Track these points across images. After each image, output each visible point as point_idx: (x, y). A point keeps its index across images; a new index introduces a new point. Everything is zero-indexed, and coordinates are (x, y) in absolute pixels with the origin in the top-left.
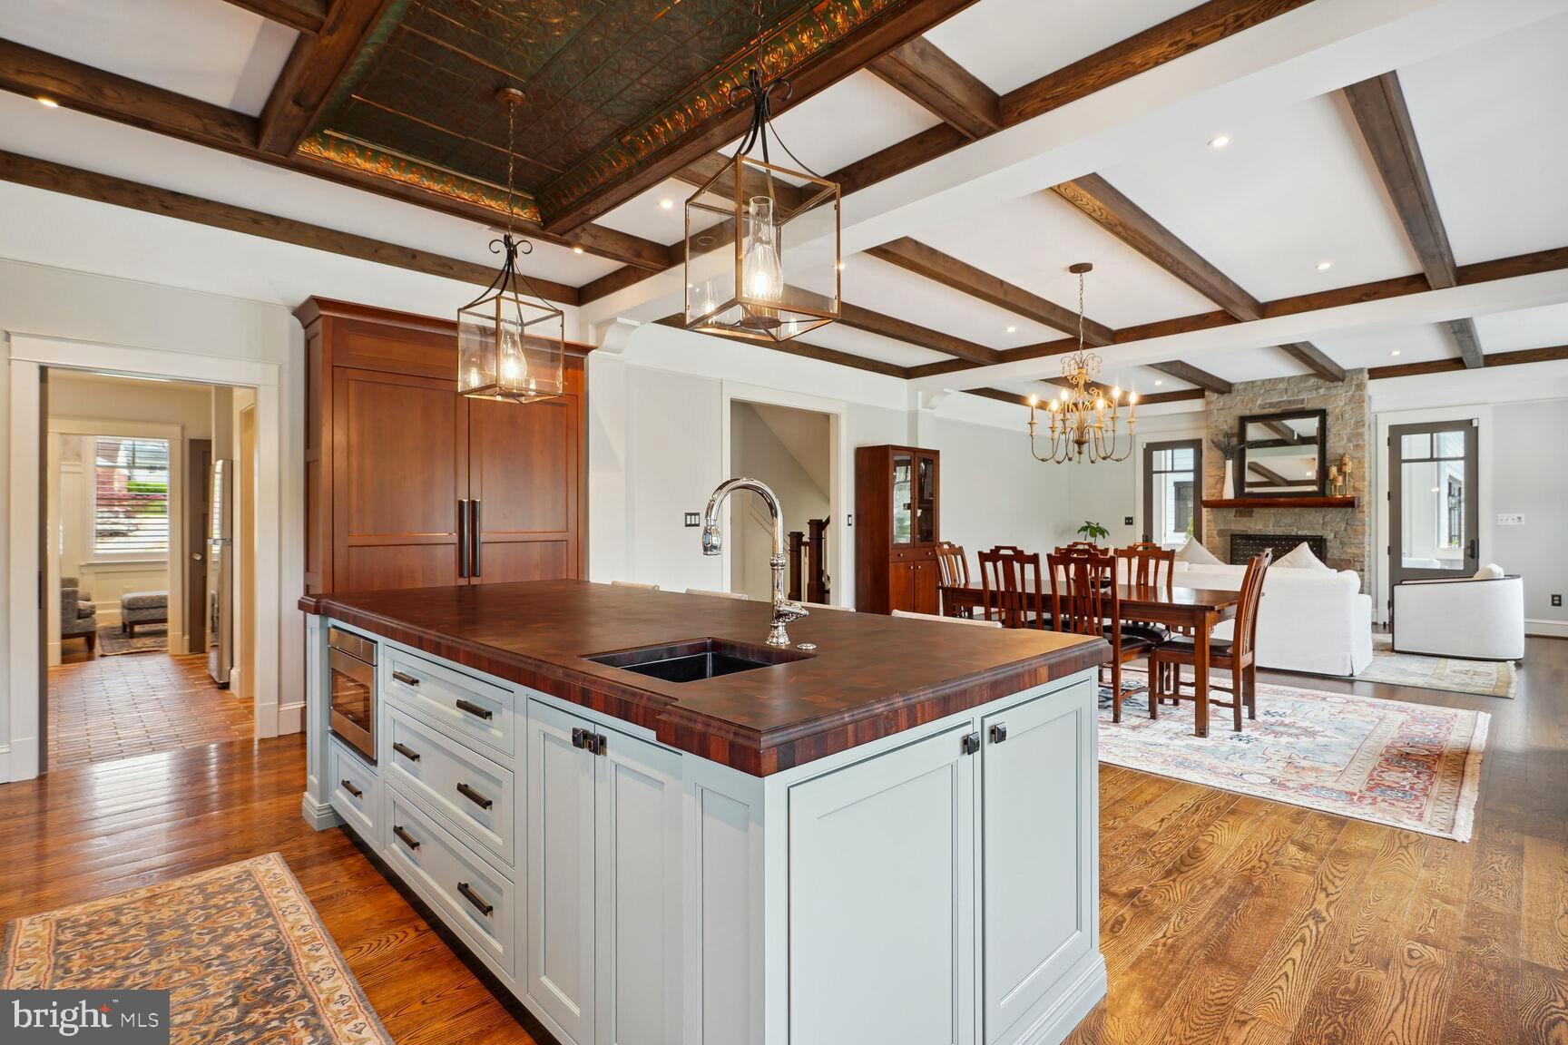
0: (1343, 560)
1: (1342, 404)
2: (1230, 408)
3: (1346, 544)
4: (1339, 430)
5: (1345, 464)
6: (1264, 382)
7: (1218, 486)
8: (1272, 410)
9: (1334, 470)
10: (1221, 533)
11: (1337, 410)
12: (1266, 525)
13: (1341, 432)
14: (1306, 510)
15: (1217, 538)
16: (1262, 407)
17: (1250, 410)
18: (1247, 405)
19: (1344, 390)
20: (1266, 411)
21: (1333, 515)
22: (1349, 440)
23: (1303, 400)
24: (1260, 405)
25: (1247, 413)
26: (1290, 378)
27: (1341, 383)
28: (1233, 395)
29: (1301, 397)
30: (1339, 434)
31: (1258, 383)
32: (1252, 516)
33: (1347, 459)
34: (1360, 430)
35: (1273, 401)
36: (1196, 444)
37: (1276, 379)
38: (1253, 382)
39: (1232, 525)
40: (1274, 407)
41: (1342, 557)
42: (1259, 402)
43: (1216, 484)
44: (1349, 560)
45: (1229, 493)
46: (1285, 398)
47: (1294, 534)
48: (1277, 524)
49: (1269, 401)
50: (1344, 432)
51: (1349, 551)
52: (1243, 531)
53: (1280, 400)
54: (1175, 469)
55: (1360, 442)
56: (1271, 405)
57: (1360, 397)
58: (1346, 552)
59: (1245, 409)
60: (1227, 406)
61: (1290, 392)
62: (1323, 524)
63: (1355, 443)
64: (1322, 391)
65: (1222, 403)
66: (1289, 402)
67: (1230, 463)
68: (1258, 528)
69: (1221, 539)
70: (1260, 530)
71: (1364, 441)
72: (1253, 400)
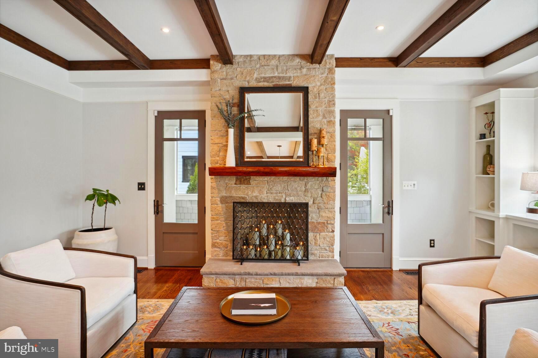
0: (319, 223)
1: (319, 84)
2: (232, 79)
3: (321, 209)
4: (316, 107)
5: (323, 137)
6: (259, 57)
7: (221, 154)
8: (266, 84)
9: (315, 142)
10: (224, 200)
11: (315, 89)
12: (260, 192)
13: (318, 109)
14: (293, 178)
15: (220, 205)
16: (258, 80)
17: (248, 82)
18: (246, 77)
19: (321, 71)
20: (261, 84)
21: (313, 182)
22: (324, 117)
23: (290, 77)
24: (256, 78)
25: (246, 85)
26: (280, 56)
27: (317, 66)
28: (235, 66)
29: (288, 75)
30: (317, 110)
31: (255, 58)
32: (249, 183)
33: (324, 133)
34: (332, 109)
35: (267, 75)
36: (200, 115)
37: (269, 56)
38: (251, 56)
39: (233, 192)
40: (268, 82)
41: (319, 221)
42: (255, 76)
43: (220, 151)
44: (324, 223)
45: (231, 162)
46: (276, 74)
47: (283, 201)
48: (269, 191)
49: (263, 75)
50: (320, 109)
51: (324, 214)
52: (243, 198)
53: (272, 75)
54: (182, 137)
55: (332, 119)
56: (265, 79)
57: (332, 79)
58: (322, 216)
59: (245, 81)
60: (229, 77)
61: (280, 69)
62: (305, 191)
63: (328, 119)
64: (304, 71)
65: (225, 73)
66: (279, 78)
67: (231, 131)
68: (254, 194)
69: (224, 205)
70: (256, 197)
71: (335, 118)
72: (251, 73)
